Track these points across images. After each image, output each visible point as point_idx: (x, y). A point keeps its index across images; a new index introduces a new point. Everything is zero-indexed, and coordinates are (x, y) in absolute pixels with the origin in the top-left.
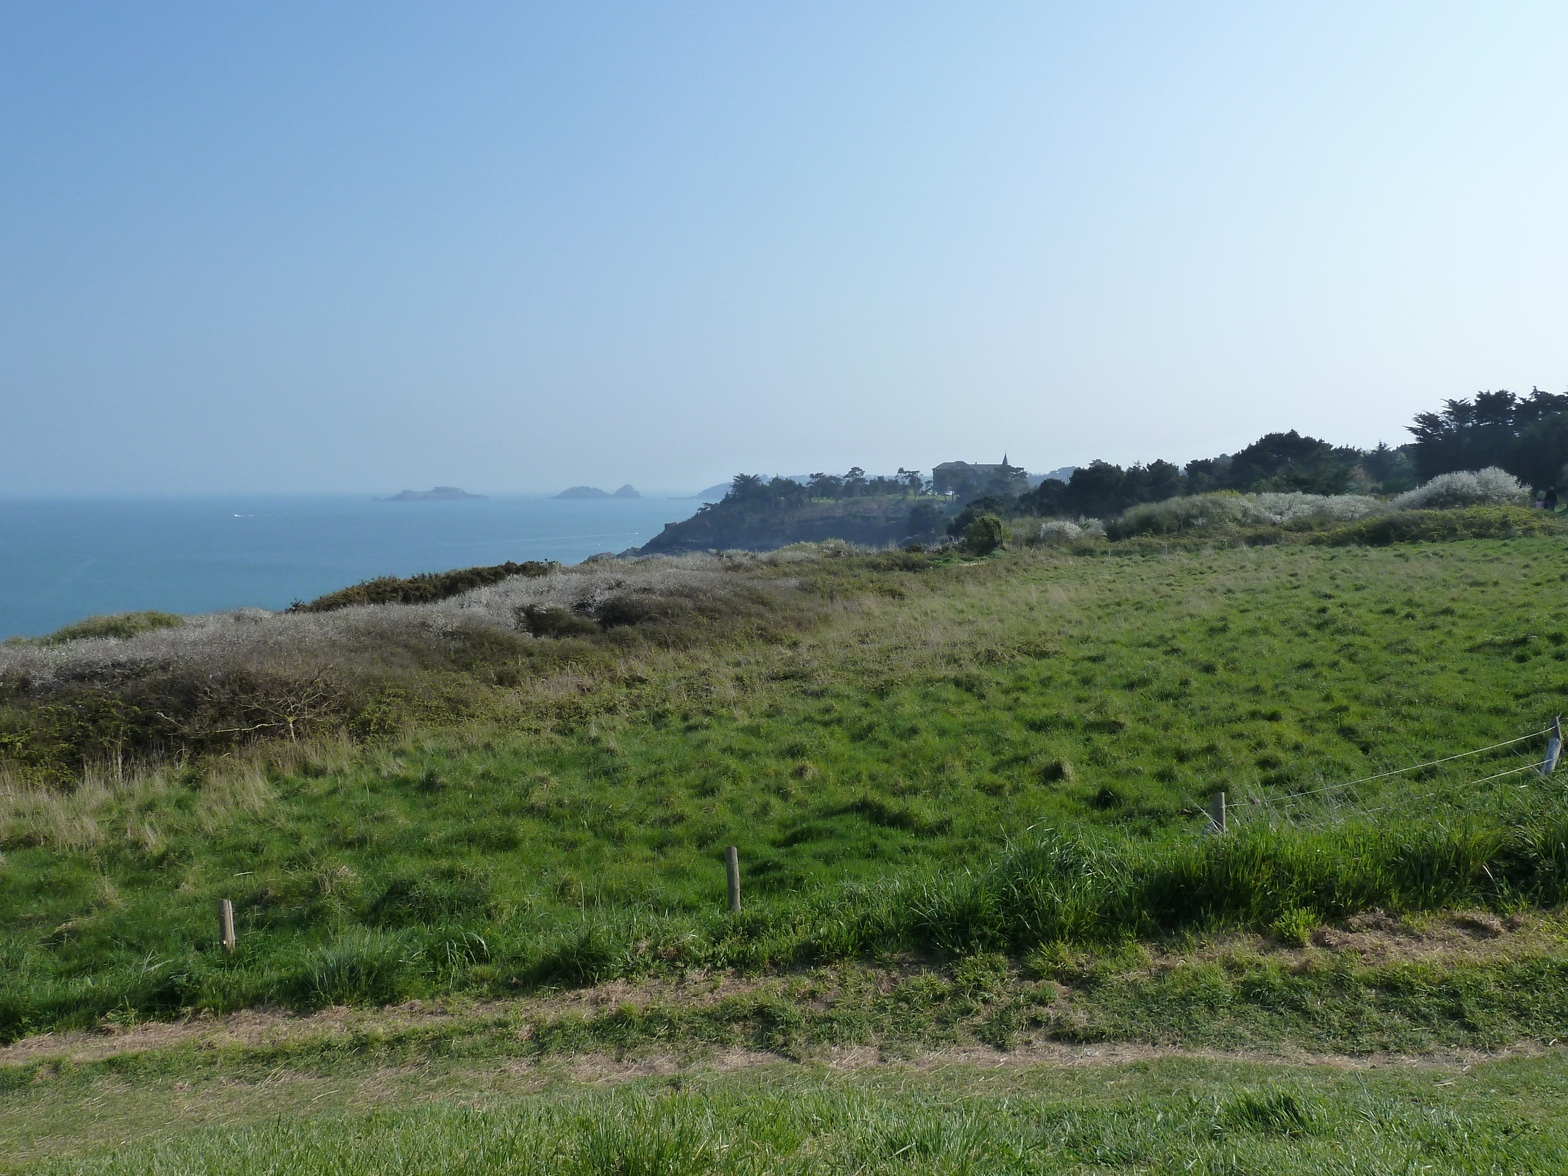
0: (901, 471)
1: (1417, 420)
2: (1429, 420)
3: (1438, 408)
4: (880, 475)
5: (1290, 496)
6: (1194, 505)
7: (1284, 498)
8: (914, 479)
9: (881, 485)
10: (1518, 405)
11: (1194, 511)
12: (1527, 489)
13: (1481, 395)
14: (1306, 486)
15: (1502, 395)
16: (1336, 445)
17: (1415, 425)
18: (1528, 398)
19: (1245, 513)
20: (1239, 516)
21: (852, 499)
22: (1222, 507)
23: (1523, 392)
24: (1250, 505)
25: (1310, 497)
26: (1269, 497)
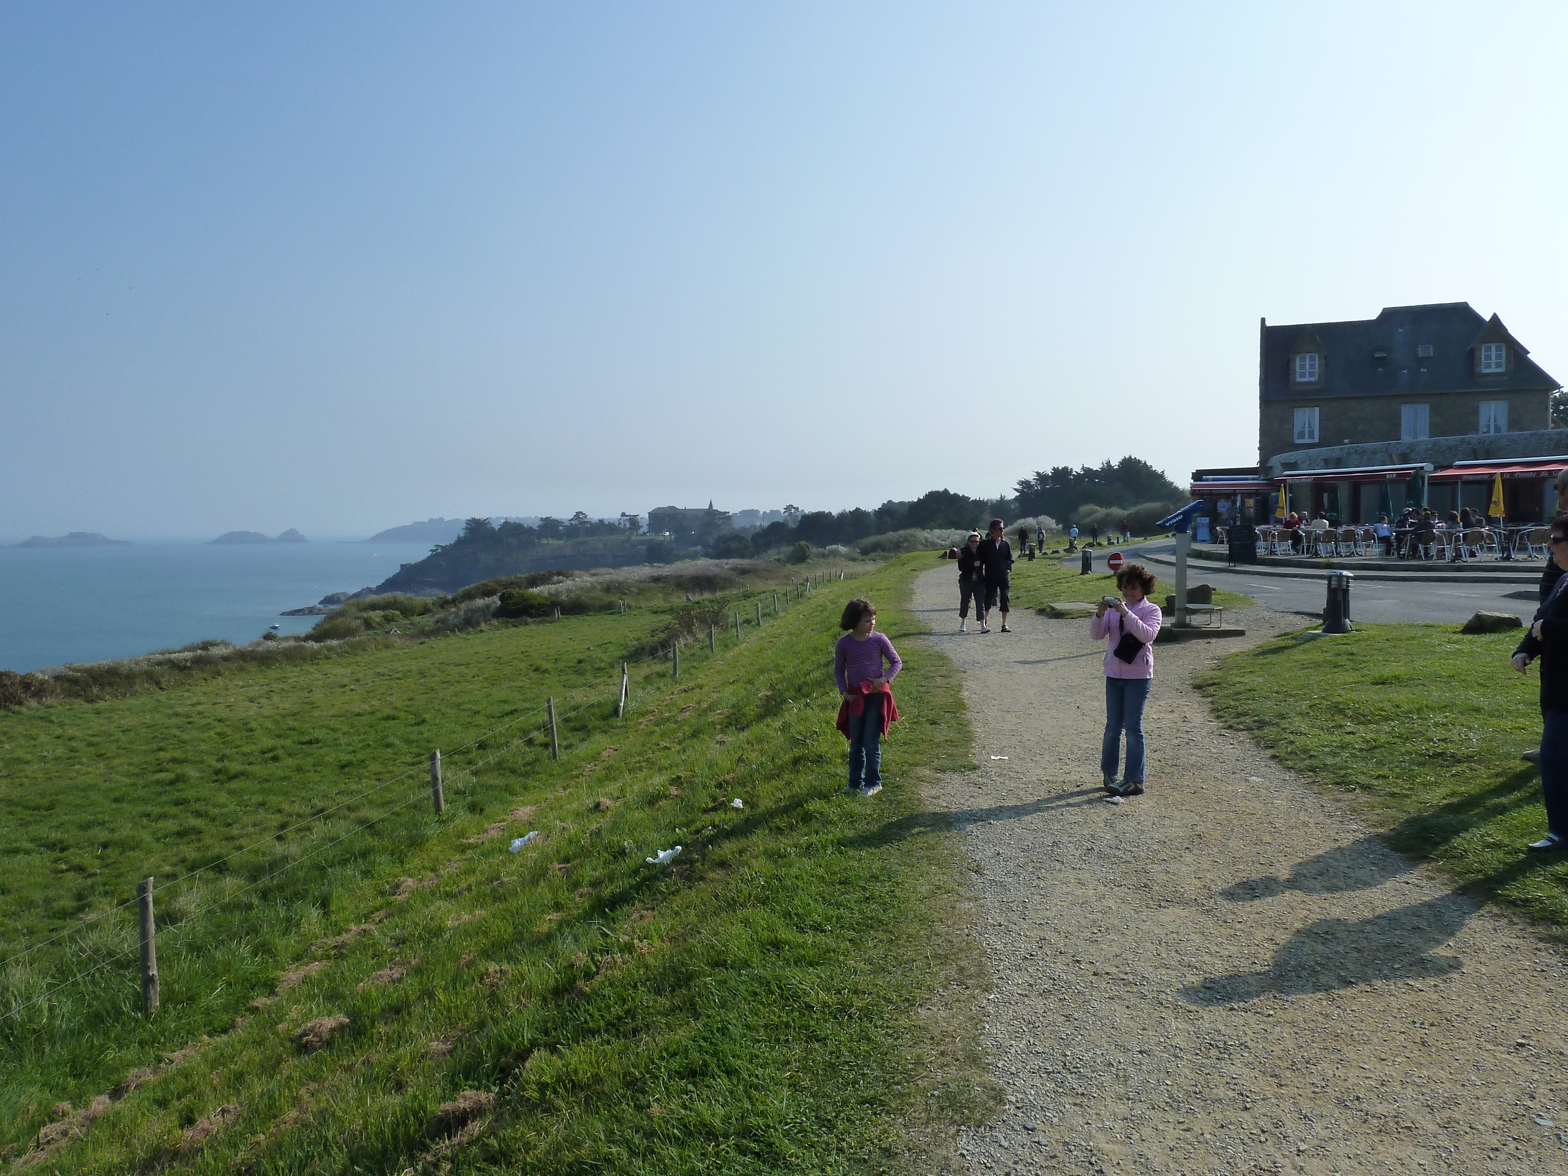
0: (623, 515)
1: (1018, 483)
2: (1025, 484)
3: (1031, 477)
4: (601, 518)
5: (948, 531)
6: (900, 536)
7: (945, 532)
8: (634, 521)
9: (602, 528)
10: (1074, 476)
11: (901, 540)
12: (1060, 526)
13: (1054, 469)
14: (957, 526)
15: (1065, 469)
16: (973, 498)
17: (1018, 487)
18: (1079, 471)
19: (927, 540)
20: (924, 541)
21: (579, 540)
22: (914, 536)
23: (1077, 469)
24: (929, 536)
25: (959, 532)
26: (937, 532)
